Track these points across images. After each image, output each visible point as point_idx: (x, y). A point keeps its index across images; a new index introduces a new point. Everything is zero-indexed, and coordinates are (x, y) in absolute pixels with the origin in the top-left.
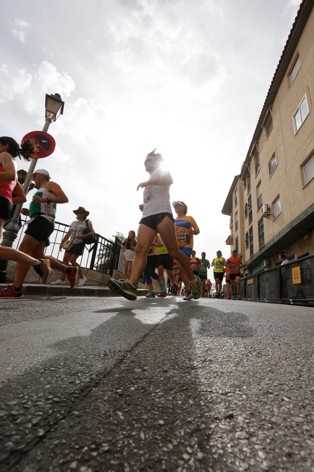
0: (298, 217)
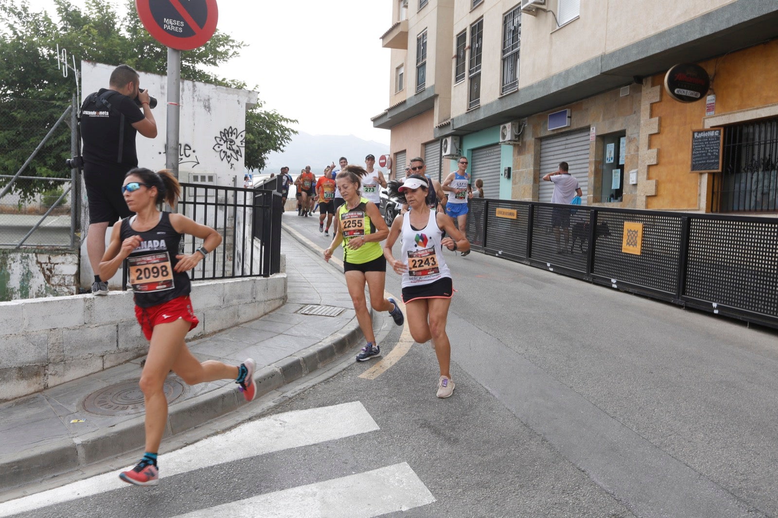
0: (623, 50)
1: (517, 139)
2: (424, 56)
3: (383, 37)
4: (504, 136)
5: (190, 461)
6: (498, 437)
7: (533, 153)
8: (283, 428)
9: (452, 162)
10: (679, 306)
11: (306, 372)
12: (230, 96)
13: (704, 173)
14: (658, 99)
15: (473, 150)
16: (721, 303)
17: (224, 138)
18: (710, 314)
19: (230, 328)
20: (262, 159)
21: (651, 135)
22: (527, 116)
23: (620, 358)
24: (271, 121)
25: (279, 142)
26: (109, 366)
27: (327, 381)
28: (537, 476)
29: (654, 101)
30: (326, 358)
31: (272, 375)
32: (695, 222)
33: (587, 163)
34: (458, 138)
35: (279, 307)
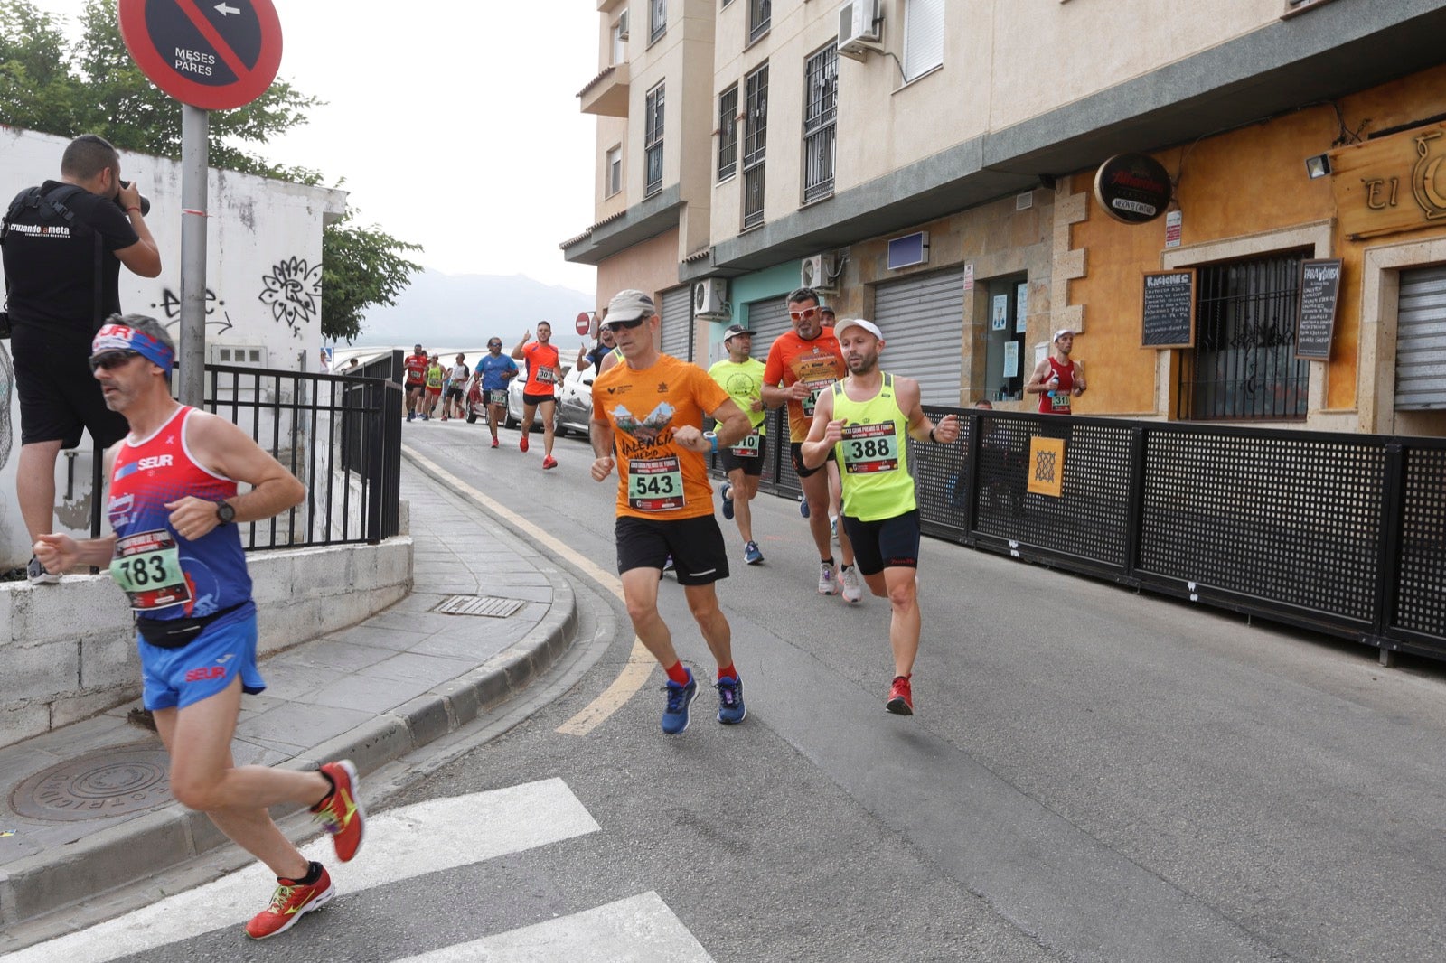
0: (1021, 128)
1: (832, 285)
2: (660, 131)
3: (583, 94)
4: (808, 280)
5: (233, 905)
6: (821, 839)
7: (862, 310)
8: (415, 834)
9: (713, 326)
10: (1130, 589)
11: (455, 724)
12: (293, 199)
13: (1166, 349)
14: (1083, 218)
15: (752, 305)
16: (1202, 582)
17: (281, 278)
18: (1184, 602)
19: (303, 643)
20: (354, 318)
21: (1071, 281)
22: (852, 243)
23: (1034, 685)
24: (371, 247)
25: (386, 287)
26: (61, 723)
27: (495, 740)
28: (897, 909)
29: (1077, 220)
30: (492, 697)
31: (391, 732)
32: (1155, 437)
33: (959, 330)
34: (724, 282)
35: (398, 601)
